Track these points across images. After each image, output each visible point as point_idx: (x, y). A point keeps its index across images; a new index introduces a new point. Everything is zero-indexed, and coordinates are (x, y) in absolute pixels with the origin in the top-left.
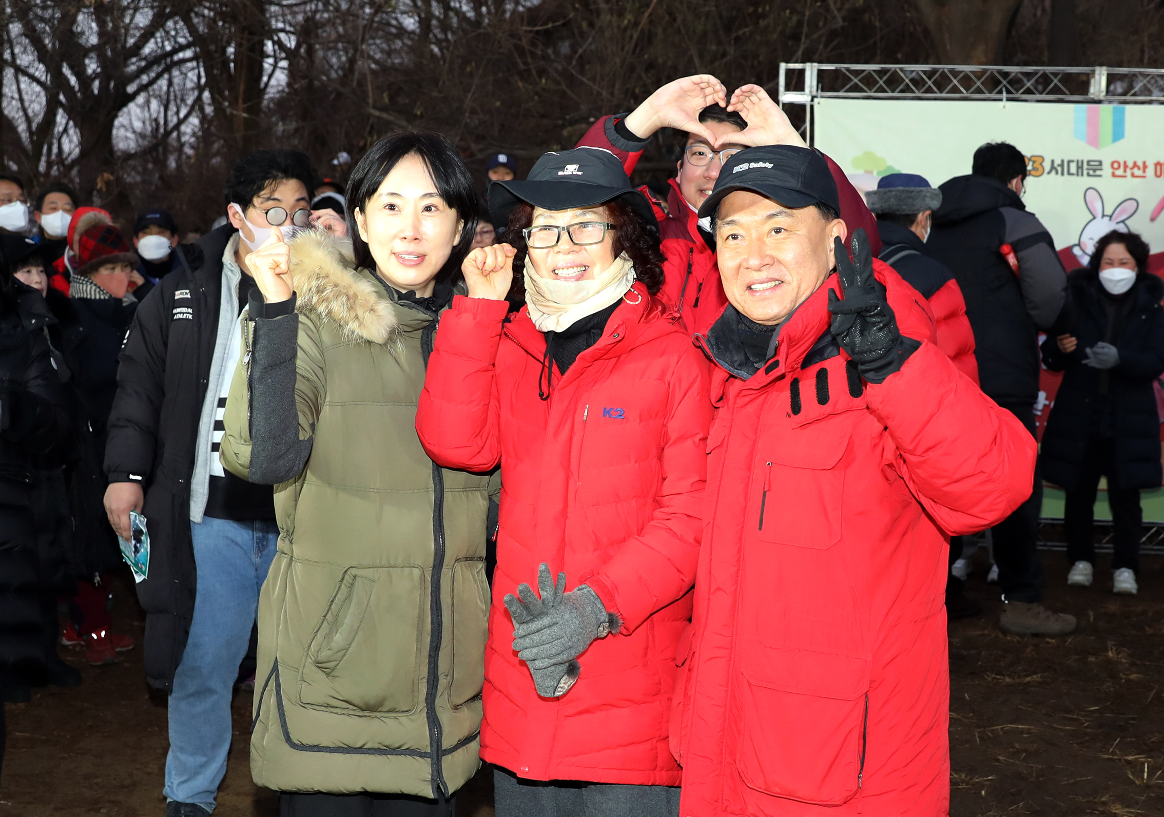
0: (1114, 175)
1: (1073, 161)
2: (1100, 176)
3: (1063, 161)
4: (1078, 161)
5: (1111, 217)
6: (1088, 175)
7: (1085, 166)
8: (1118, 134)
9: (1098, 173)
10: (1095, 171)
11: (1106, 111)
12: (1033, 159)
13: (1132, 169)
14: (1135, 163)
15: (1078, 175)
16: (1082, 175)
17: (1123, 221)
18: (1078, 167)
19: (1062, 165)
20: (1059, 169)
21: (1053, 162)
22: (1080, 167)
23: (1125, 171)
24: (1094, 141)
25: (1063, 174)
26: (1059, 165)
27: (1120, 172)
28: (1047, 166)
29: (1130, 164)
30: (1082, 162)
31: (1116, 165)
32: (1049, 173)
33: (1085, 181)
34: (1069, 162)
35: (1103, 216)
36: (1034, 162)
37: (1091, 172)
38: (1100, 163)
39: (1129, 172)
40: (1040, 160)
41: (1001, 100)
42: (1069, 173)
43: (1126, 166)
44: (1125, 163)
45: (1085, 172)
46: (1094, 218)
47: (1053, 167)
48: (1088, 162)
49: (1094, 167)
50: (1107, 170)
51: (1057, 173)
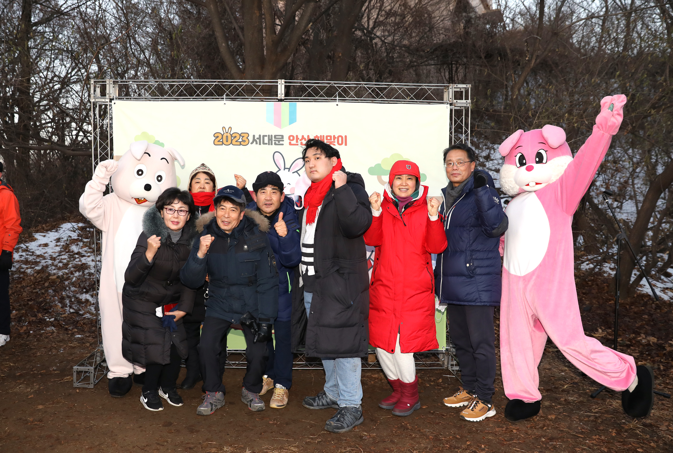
0: (290, 144)
1: (266, 136)
2: (283, 144)
3: (260, 136)
4: (269, 135)
5: (289, 169)
6: (275, 144)
7: (273, 139)
8: (292, 119)
9: (281, 142)
10: (279, 142)
11: (285, 105)
12: (242, 135)
13: (300, 140)
14: (303, 136)
15: (269, 144)
16: (272, 144)
17: (297, 172)
18: (269, 140)
19: (259, 138)
20: (258, 140)
21: (254, 136)
22: (270, 139)
23: (297, 142)
24: (278, 124)
25: (260, 144)
26: (257, 138)
27: (294, 142)
28: (251, 139)
29: (300, 137)
30: (272, 136)
31: (291, 138)
32: (252, 143)
33: (274, 148)
34: (264, 136)
35: (285, 168)
36: (243, 137)
37: (277, 142)
38: (282, 136)
39: (299, 142)
40: (246, 135)
41: (223, 98)
42: (264, 143)
43: (297, 139)
44: (297, 136)
45: (273, 142)
46: (280, 170)
47: (254, 140)
48: (275, 136)
49: (278, 140)
50: (286, 141)
51: (257, 143)
